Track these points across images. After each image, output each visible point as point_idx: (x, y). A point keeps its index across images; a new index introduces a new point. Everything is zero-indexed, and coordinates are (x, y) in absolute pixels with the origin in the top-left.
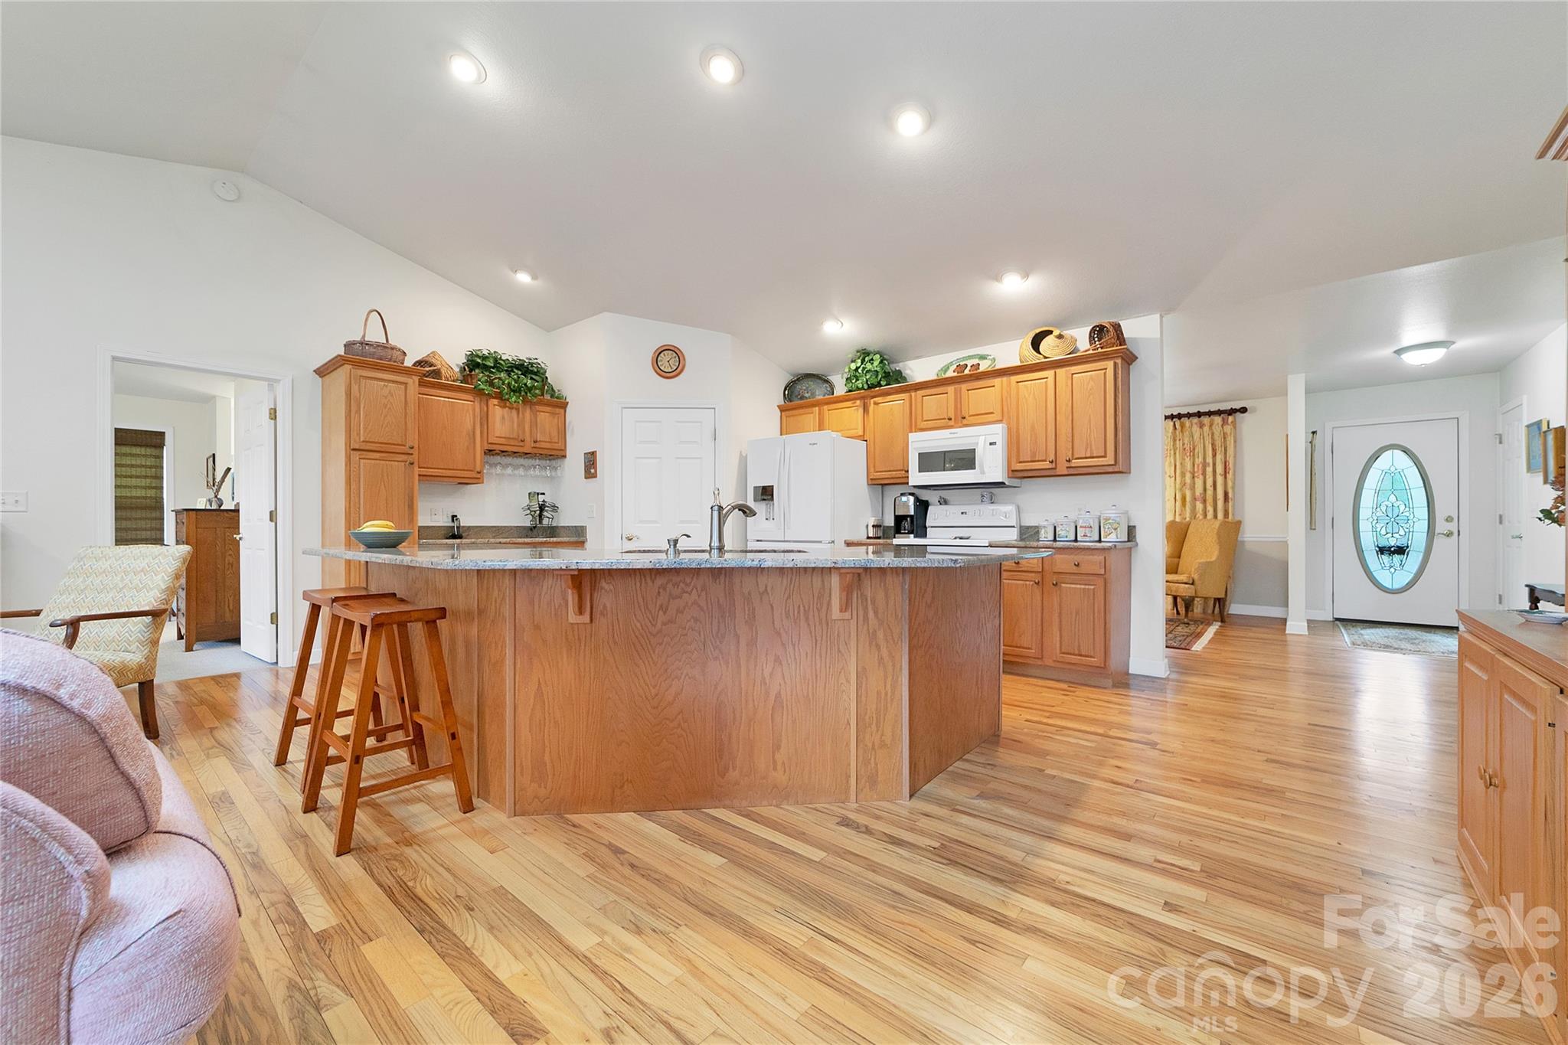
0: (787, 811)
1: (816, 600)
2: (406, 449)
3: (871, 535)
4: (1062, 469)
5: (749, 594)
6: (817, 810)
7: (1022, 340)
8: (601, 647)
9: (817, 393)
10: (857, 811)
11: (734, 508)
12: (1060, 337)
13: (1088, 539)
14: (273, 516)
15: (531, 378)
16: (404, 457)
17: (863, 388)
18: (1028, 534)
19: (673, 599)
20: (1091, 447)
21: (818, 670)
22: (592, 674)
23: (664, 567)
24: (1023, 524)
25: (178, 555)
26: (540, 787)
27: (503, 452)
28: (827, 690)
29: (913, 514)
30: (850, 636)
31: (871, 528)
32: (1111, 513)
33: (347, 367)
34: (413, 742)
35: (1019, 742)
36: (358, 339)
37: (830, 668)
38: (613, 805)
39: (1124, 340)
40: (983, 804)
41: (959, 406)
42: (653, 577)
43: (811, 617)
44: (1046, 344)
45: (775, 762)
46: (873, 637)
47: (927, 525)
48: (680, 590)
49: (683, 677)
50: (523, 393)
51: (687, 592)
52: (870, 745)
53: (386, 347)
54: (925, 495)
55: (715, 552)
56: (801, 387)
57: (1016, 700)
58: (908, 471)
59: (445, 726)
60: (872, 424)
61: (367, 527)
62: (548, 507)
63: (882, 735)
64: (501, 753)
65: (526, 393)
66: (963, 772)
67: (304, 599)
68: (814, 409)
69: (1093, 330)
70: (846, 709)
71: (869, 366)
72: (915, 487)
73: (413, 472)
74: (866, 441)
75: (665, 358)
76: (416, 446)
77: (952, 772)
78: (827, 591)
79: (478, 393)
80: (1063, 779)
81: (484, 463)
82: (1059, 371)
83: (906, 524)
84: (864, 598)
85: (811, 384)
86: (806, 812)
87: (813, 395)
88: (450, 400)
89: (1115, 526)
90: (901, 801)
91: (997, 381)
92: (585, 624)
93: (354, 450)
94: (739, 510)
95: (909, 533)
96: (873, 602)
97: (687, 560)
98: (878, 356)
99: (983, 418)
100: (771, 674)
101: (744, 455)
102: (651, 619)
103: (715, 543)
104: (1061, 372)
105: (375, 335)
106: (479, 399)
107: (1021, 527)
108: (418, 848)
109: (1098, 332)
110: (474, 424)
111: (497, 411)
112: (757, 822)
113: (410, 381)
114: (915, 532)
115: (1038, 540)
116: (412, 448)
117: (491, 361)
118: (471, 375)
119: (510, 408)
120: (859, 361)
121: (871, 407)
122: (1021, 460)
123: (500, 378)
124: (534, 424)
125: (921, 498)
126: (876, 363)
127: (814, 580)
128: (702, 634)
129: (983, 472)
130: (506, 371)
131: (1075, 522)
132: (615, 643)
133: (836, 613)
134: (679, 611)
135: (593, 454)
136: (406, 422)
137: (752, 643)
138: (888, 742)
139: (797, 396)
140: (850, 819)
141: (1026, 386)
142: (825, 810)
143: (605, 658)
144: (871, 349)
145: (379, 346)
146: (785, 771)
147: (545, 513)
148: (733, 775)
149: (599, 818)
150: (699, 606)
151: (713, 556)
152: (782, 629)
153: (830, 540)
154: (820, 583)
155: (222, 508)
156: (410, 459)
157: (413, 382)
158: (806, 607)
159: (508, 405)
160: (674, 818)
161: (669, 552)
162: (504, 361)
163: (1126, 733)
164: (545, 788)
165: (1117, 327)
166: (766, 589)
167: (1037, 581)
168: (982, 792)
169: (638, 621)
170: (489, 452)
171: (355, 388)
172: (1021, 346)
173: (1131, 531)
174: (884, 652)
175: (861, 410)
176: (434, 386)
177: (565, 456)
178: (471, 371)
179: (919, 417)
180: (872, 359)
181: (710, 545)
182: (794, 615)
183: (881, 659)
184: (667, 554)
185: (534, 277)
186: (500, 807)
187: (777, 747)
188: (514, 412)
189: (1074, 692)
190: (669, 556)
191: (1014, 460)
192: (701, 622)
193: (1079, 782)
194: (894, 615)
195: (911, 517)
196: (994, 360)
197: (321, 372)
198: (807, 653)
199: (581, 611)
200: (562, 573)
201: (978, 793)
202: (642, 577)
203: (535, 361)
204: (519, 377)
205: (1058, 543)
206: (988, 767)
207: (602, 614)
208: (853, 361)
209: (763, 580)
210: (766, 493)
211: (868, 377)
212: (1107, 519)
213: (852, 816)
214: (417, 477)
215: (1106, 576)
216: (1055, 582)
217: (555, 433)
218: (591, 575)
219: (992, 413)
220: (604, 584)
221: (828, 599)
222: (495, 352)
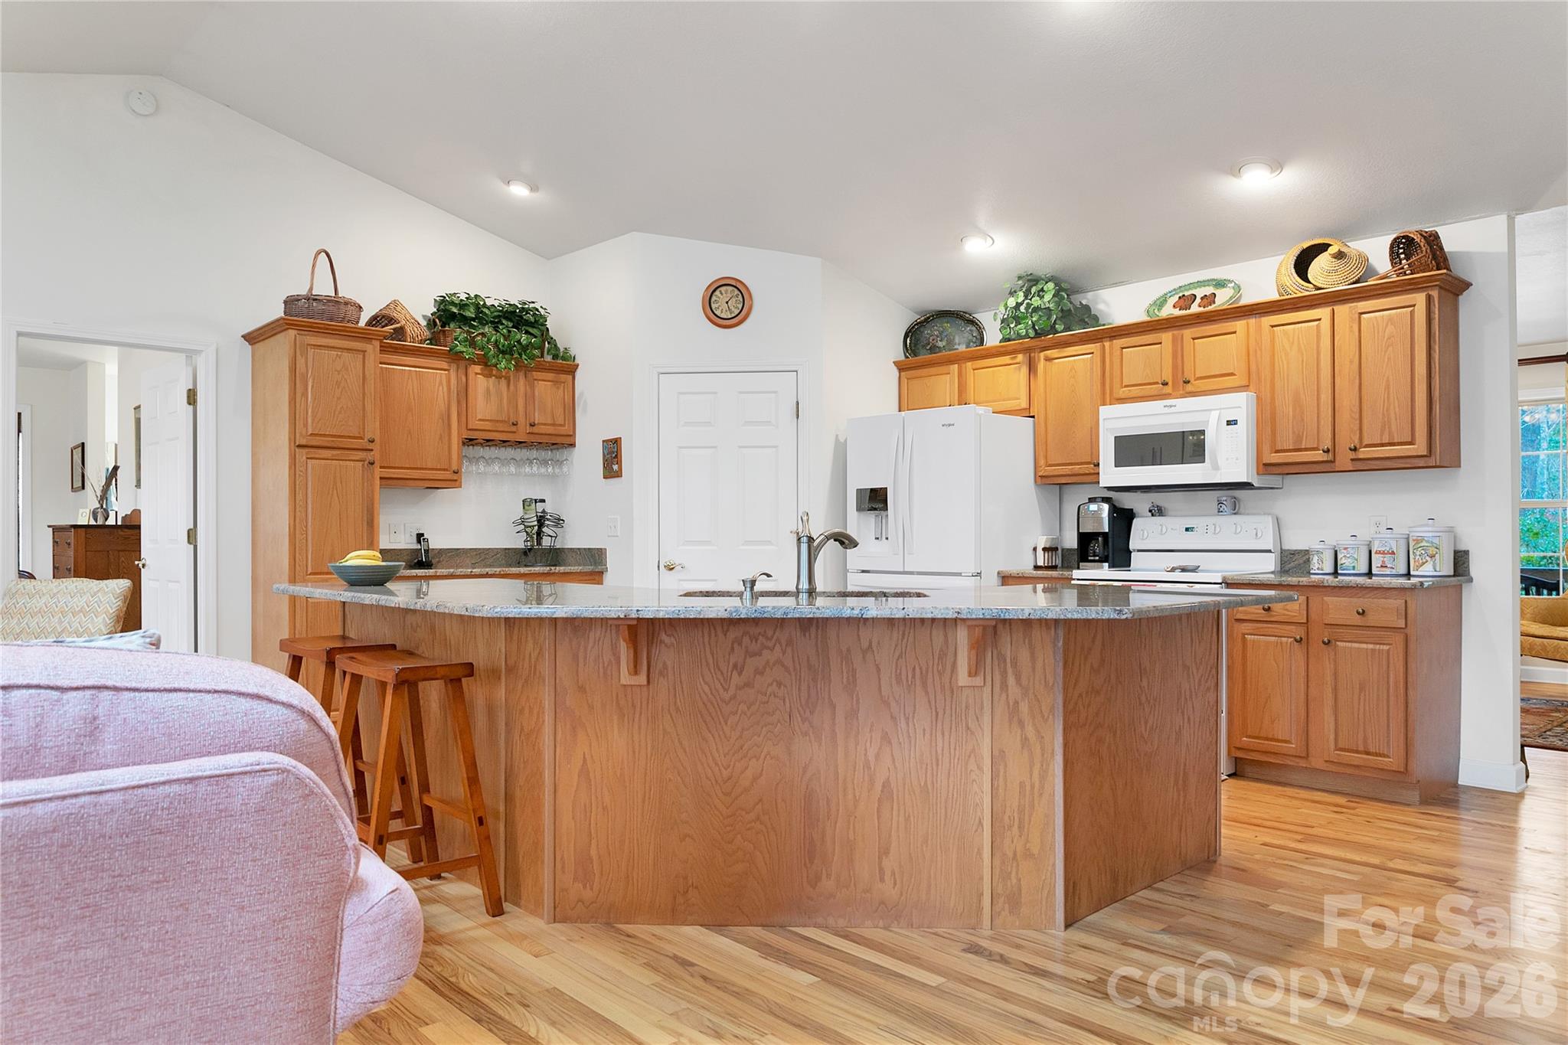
0: (896, 933)
1: (936, 661)
2: (364, 443)
3: (1040, 563)
4: (1344, 458)
5: (848, 650)
6: (938, 935)
7: (1283, 257)
8: (660, 716)
9: (957, 341)
10: (992, 939)
11: (828, 538)
12: (1340, 255)
13: (1388, 572)
14: (192, 536)
15: (527, 332)
16: (361, 455)
17: (1027, 336)
18: (1293, 561)
19: (751, 657)
20: (1390, 428)
21: (940, 752)
22: (649, 749)
23: (742, 616)
24: (1286, 547)
25: (119, 592)
26: (585, 887)
27: (488, 441)
28: (951, 778)
29: (1107, 531)
30: (982, 708)
31: (1040, 553)
32: (1426, 532)
33: (292, 333)
34: (420, 832)
35: (1243, 870)
36: (304, 292)
37: (955, 749)
38: (674, 915)
39: (1446, 259)
40: (1167, 939)
41: (1180, 362)
42: (725, 628)
43: (930, 681)
44: (1319, 267)
45: (881, 870)
46: (1014, 710)
47: (1131, 547)
48: (759, 645)
49: (762, 756)
50: (516, 355)
51: (768, 648)
52: (1010, 854)
53: (335, 302)
54: (1127, 501)
55: (804, 597)
56: (930, 332)
57: (1255, 818)
58: (1098, 465)
59: (471, 807)
60: (1042, 390)
61: (351, 559)
62: (548, 520)
63: (1027, 841)
64: (537, 845)
65: (520, 355)
66: (1149, 903)
67: (281, 650)
68: (952, 366)
69: (1395, 243)
70: (977, 804)
71: (1036, 302)
72: (1110, 489)
73: (373, 474)
74: (1033, 417)
75: (721, 297)
76: (377, 440)
77: (1132, 902)
78: (951, 649)
79: (455, 357)
80: (1293, 916)
81: (461, 458)
82: (1338, 308)
83: (1097, 547)
84: (1002, 658)
85: (947, 326)
86: (922, 936)
87: (950, 342)
88: (418, 369)
89: (1432, 551)
90: (1054, 931)
91: (1240, 325)
92: (640, 686)
93: (299, 446)
94: (835, 540)
95: (1102, 561)
96: (1014, 664)
97: (769, 609)
98: (1051, 285)
99: (1216, 383)
100: (877, 756)
101: (842, 440)
102: (722, 681)
103: (804, 585)
104: (1342, 310)
105: (323, 288)
106: (455, 366)
107: (1282, 551)
108: (449, 947)
109: (1403, 247)
110: (449, 402)
111: (480, 383)
112: (857, 943)
113: (369, 347)
114: (1110, 558)
115: (1309, 573)
116: (372, 441)
117: (472, 310)
118: (444, 331)
119: (497, 377)
120: (1021, 295)
121: (1041, 365)
122: (1279, 448)
123: (483, 335)
124: (530, 398)
125: (1117, 505)
126: (1048, 297)
127: (934, 632)
128: (787, 700)
129: (1216, 467)
130: (491, 322)
131: (1369, 545)
132: (678, 710)
133: (963, 678)
134: (759, 672)
135: (616, 442)
136: (364, 405)
137: (852, 714)
138: (1035, 851)
139: (924, 346)
140: (981, 947)
141: (1285, 333)
142: (945, 935)
143: (664, 730)
144: (1042, 271)
145: (329, 301)
146: (895, 884)
147: (545, 529)
148: (827, 885)
149: (658, 930)
150: (783, 666)
151: (800, 601)
152: (891, 698)
153: (973, 570)
154: (942, 638)
155: (107, 523)
156: (369, 456)
157: (372, 349)
158: (924, 669)
159: (494, 372)
160: (752, 934)
161: (744, 597)
162: (488, 308)
163: (1415, 865)
164: (592, 889)
165: (1433, 239)
166: (870, 645)
167: (1298, 637)
168: (1170, 926)
169: (706, 683)
170: (470, 442)
171: (301, 361)
172: (1279, 270)
173: (1461, 561)
174: (1030, 731)
175: (1025, 370)
176: (396, 350)
177: (573, 445)
178: (443, 326)
179: (1117, 380)
180: (1042, 290)
181: (797, 588)
182: (907, 681)
183: (1025, 741)
184: (741, 599)
185: (534, 188)
186: (535, 912)
187: (885, 852)
188: (503, 382)
189: (1354, 809)
190: (744, 601)
191: (1266, 448)
192: (785, 686)
193: (1313, 921)
194: (1043, 682)
195: (1105, 535)
196: (1238, 288)
197: (251, 338)
198: (924, 730)
199: (636, 671)
200: (620, 622)
201: (1163, 926)
202: (712, 629)
203: (532, 305)
204: (510, 332)
205: (1340, 577)
206: (1188, 898)
207: (661, 673)
208: (1012, 293)
209: (865, 634)
210: (875, 500)
211: (1034, 319)
212: (1417, 541)
213: (985, 943)
214: (378, 482)
215: (1408, 631)
216: (1326, 640)
217: (559, 412)
218: (648, 625)
219: (1232, 374)
220: (664, 637)
221: (952, 660)
222: (476, 296)
